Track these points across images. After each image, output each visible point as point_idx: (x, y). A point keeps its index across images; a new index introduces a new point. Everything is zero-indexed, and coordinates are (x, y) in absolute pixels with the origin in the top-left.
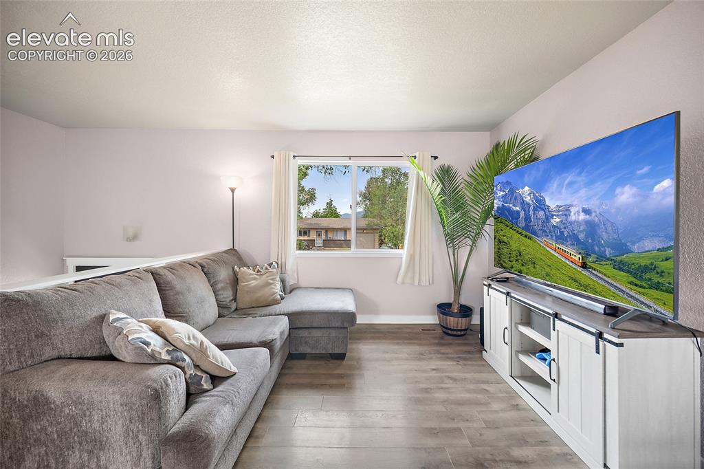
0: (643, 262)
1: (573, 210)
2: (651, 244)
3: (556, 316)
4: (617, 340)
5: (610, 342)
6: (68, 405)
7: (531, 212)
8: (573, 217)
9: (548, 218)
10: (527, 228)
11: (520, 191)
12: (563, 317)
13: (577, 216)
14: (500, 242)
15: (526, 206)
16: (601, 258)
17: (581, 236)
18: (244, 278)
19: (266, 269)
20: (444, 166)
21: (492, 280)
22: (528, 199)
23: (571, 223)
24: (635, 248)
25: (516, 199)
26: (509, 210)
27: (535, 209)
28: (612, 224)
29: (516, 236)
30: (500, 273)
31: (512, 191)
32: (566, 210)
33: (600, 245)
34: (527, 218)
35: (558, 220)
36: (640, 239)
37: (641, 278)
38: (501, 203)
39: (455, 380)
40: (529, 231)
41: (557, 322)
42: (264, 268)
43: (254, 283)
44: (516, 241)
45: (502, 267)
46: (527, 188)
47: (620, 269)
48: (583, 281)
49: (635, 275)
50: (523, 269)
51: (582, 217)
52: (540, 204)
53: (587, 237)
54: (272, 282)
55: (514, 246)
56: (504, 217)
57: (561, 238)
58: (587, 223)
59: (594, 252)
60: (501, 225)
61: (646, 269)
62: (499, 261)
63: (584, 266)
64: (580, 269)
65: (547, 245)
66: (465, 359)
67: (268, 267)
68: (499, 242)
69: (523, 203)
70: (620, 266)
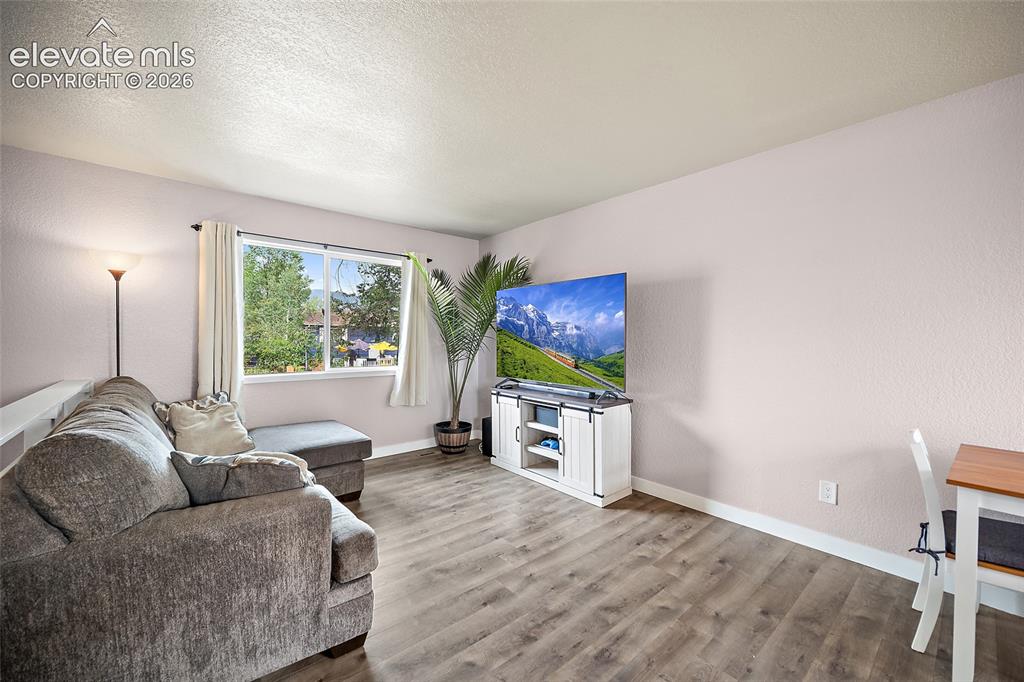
0: (610, 361)
1: (568, 326)
2: (614, 349)
3: (562, 405)
4: (600, 411)
5: (597, 413)
6: (234, 541)
7: (535, 327)
8: (568, 332)
9: (550, 331)
10: (531, 339)
11: (525, 308)
12: (567, 405)
13: (571, 331)
14: (504, 352)
15: (530, 322)
16: (587, 360)
17: (574, 346)
18: (184, 419)
19: (212, 403)
20: (437, 271)
21: (501, 388)
22: (531, 315)
23: (567, 336)
24: (606, 353)
25: (520, 314)
26: (513, 323)
27: (538, 324)
28: (594, 337)
29: (521, 346)
30: (505, 381)
31: (516, 307)
32: (564, 326)
33: (586, 352)
34: (531, 331)
35: (557, 333)
36: (609, 347)
37: (609, 371)
38: (504, 317)
39: (480, 484)
40: (533, 342)
41: (563, 409)
42: (207, 402)
43: (202, 425)
44: (520, 351)
45: (507, 375)
46: (530, 306)
47: (599, 367)
48: (576, 378)
49: (606, 369)
50: (528, 374)
51: (575, 331)
52: (542, 320)
53: (578, 346)
54: (230, 420)
55: (518, 355)
56: (508, 329)
57: (559, 348)
58: (579, 336)
59: (583, 356)
60: (504, 337)
61: (611, 365)
62: (503, 371)
63: (576, 367)
64: (574, 370)
65: (550, 354)
66: (478, 468)
67: (214, 400)
68: (503, 354)
69: (527, 319)
70: (599, 365)
